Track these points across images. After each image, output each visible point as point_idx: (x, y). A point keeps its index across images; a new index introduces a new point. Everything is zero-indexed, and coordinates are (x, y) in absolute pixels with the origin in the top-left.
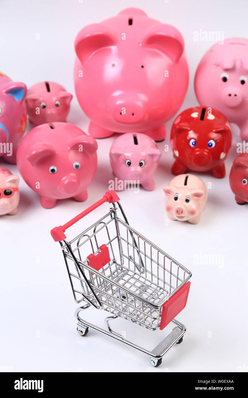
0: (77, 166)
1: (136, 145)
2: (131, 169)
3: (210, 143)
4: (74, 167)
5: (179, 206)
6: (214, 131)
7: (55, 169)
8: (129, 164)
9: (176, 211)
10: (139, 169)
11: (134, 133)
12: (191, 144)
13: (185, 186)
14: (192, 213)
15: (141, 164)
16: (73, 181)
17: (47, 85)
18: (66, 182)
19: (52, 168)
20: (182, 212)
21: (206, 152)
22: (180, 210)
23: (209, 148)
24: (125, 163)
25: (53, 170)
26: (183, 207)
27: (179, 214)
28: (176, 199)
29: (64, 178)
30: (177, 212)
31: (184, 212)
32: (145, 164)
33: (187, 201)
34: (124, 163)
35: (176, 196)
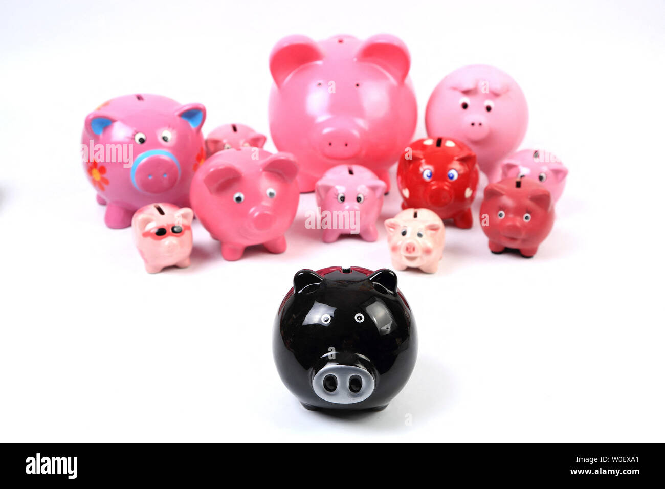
0: (271, 194)
1: (351, 176)
2: (345, 206)
3: (451, 174)
4: (268, 194)
5: (408, 241)
6: (456, 158)
7: (242, 196)
8: (343, 199)
9: (405, 249)
10: (357, 205)
11: (350, 166)
12: (425, 176)
13: (416, 219)
14: (428, 251)
15: (359, 199)
16: (268, 212)
17: (235, 129)
18: (256, 214)
19: (237, 195)
20: (414, 249)
21: (447, 186)
22: (411, 246)
23: (450, 180)
24: (337, 198)
25: (239, 199)
26: (415, 243)
27: (410, 252)
28: (404, 234)
29: (252, 210)
30: (407, 249)
31: (416, 249)
32: (364, 199)
33: (420, 235)
34: (335, 198)
35: (403, 230)
